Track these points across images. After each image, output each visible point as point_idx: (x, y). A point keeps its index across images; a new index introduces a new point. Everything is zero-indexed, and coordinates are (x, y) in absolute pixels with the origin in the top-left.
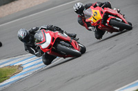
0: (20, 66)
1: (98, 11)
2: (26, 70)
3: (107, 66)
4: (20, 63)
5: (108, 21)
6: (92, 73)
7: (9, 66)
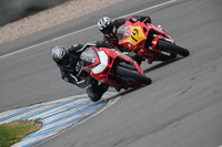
0: (37, 121)
1: (139, 28)
2: (48, 127)
3: (178, 120)
4: (37, 117)
5: (155, 43)
6: (153, 132)
7: (21, 121)
